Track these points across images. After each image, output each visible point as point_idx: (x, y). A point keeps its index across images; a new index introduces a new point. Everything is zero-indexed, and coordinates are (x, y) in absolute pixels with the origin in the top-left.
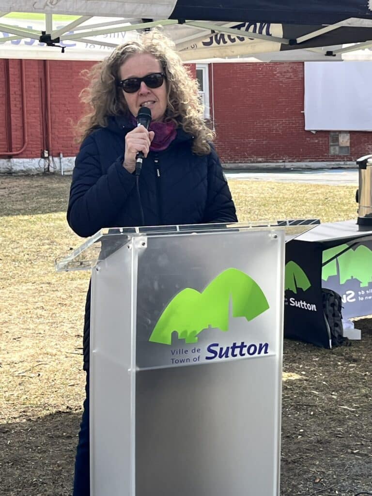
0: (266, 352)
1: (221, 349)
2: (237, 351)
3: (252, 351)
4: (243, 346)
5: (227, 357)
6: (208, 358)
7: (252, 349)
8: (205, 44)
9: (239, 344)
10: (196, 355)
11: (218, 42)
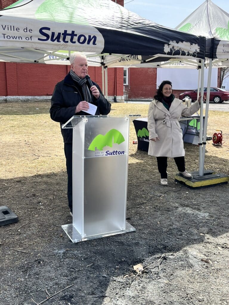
0: (124, 154)
1: (110, 152)
2: (115, 153)
3: (119, 153)
4: (116, 152)
5: (112, 155)
6: (106, 155)
7: (120, 152)
8: (119, 61)
9: (115, 151)
10: (102, 154)
11: (123, 61)
